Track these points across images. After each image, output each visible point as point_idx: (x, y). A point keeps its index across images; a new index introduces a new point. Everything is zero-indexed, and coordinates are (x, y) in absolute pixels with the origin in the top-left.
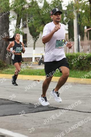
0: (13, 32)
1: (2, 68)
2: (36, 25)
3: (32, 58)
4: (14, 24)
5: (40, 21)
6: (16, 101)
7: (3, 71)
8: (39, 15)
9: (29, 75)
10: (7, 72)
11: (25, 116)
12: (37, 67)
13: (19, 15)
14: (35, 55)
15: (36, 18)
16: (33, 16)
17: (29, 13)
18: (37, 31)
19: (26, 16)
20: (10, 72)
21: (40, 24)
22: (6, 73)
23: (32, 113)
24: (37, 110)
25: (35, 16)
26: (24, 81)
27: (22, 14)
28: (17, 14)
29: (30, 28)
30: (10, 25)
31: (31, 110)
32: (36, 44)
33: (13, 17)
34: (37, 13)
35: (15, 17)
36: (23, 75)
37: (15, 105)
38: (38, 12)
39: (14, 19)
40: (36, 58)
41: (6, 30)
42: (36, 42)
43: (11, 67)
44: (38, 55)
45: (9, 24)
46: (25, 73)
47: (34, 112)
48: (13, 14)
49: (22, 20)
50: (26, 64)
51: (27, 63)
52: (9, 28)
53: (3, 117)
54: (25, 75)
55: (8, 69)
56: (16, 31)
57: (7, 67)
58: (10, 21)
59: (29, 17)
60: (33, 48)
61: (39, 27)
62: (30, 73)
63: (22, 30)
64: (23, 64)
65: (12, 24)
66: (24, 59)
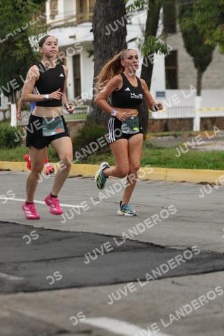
0: (139, 47)
2: (204, 26)
3: (191, 120)
4: (140, 25)
5: (215, 12)
6: (151, 242)
9: (186, 168)
11: (177, 284)
12: (205, 145)
14: (200, 110)
15: (202, 7)
18: (208, 42)
21: (214, 21)
23: (194, 277)
24: (210, 267)
26: (171, 185)
29: (185, 35)
30: (128, 27)
31: (191, 265)
32: (204, 80)
35: (143, 3)
36: (168, 169)
37: (146, 253)
39: (140, 10)
40: (202, 119)
41: (119, 40)
42: (205, 74)
44: (209, 110)
45: (127, 24)
46: (172, 163)
47: (202, 271)
49: (161, 11)
50: (175, 136)
51: (178, 133)
52: (126, 34)
53: (113, 286)
54: (173, 167)
56: (146, 43)
59: (182, 2)
60: (194, 91)
61: (212, 31)
62: (186, 163)
63: (163, 39)
64: (167, 137)
65: (135, 25)
66: (169, 124)
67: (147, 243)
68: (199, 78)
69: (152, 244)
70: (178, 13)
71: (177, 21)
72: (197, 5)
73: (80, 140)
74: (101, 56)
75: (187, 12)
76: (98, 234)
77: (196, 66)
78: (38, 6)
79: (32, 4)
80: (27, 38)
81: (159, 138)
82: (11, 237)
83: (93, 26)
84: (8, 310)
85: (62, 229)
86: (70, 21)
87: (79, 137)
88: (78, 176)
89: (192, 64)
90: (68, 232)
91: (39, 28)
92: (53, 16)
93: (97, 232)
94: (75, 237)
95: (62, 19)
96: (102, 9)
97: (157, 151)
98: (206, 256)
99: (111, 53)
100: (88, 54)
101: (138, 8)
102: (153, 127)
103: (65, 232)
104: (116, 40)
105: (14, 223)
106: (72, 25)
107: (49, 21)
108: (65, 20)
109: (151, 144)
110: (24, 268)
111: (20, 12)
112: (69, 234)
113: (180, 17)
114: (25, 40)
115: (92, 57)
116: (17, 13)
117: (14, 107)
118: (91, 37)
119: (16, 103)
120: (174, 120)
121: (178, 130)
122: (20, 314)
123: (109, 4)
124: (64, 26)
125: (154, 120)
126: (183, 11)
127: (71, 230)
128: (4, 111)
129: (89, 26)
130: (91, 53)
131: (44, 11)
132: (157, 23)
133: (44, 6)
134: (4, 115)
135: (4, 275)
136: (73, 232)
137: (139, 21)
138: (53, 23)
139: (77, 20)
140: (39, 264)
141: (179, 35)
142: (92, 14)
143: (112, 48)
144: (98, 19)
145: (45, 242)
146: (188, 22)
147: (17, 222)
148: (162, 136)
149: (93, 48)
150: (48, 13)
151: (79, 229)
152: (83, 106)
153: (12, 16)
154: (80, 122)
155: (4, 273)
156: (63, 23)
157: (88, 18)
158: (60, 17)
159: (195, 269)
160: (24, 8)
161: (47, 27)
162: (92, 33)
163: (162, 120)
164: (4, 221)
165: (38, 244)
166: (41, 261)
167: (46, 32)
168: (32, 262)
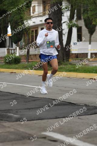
0: (67, 25)
2: (92, 17)
3: (87, 54)
4: (67, 16)
8: (95, 5)
9: (85, 73)
11: (80, 119)
12: (93, 64)
13: (73, 5)
14: (91, 50)
15: (91, 9)
16: (89, 7)
17: (84, 3)
18: (94, 23)
19: (80, 7)
20: (63, 69)
23: (87, 116)
24: (93, 112)
25: (90, 6)
26: (79, 79)
27: (76, 5)
28: (71, 5)
29: (85, 21)
30: (63, 17)
32: (92, 38)
33: (66, 8)
34: (93, 4)
35: (68, 8)
36: (78, 73)
37: (68, 106)
38: (94, 2)
39: (67, 11)
40: (92, 54)
42: (93, 36)
43: (64, 63)
44: (94, 50)
45: (62, 16)
46: (79, 71)
47: (90, 114)
48: (66, 5)
49: (76, 11)
50: (81, 60)
52: (62, 20)
53: (55, 119)
54: (79, 72)
55: (61, 66)
57: (60, 64)
58: (63, 12)
59: (84, 8)
60: (88, 43)
61: (95, 19)
62: (85, 71)
63: (76, 22)
64: (78, 60)
65: (65, 16)
66: (78, 55)
67: (69, 102)
68: (90, 37)
69: (71, 103)
70: (82, 12)
71: (82, 15)
72: (89, 9)
75: (86, 12)
76: (49, 99)
77: (89, 33)
78: (27, 9)
79: (25, 8)
80: (23, 21)
81: (74, 61)
84: (14, 129)
85: (36, 97)
86: (40, 15)
89: (87, 32)
91: (28, 17)
94: (40, 100)
95: (37, 14)
97: (73, 66)
98: (92, 108)
101: (66, 10)
102: (72, 56)
103: (37, 97)
104: (58, 22)
106: (41, 16)
107: (32, 14)
109: (71, 63)
110: (20, 112)
111: (21, 11)
112: (37, 99)
113: (83, 13)
114: (23, 22)
116: (19, 11)
117: (18, 48)
119: (19, 46)
120: (80, 54)
121: (82, 58)
122: (18, 130)
124: (38, 17)
125: (73, 54)
126: (84, 11)
127: (39, 97)
128: (14, 50)
129: (47, 16)
131: (30, 11)
132: (74, 16)
133: (30, 8)
134: (14, 51)
135: (12, 115)
136: (40, 98)
137: (67, 15)
138: (33, 15)
139: (43, 14)
140: (26, 110)
141: (83, 20)
143: (56, 26)
145: (29, 102)
146: (86, 15)
147: (18, 94)
148: (76, 60)
151: (42, 96)
153: (17, 12)
156: (37, 15)
158: (36, 13)
159: (87, 113)
160: (22, 9)
161: (31, 17)
163: (75, 54)
164: (13, 93)
165: (26, 102)
166: (27, 109)
167: (30, 19)
168: (23, 109)
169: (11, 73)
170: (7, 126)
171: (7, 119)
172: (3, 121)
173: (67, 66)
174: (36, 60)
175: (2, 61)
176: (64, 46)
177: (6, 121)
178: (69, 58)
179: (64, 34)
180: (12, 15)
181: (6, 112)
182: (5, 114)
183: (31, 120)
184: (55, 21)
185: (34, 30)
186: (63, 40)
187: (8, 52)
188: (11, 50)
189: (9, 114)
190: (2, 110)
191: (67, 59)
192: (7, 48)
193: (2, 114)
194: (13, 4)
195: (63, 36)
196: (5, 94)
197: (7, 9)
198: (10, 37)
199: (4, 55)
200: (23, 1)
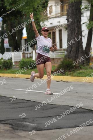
0: (86, 26)
1: (73, 69)
4: (87, 17)
6: (91, 109)
7: (75, 74)
10: (80, 74)
20: (83, 74)
22: (78, 75)
28: (90, 4)
30: (82, 18)
33: (86, 8)
35: (88, 8)
37: (89, 114)
43: (84, 68)
45: (81, 16)
48: (85, 4)
52: (81, 21)
55: (81, 71)
56: (89, 24)
57: (80, 68)
58: (82, 12)
65: (85, 17)
67: (89, 110)
69: (91, 110)
73: (62, 66)
74: (70, 30)
76: (68, 106)
78: (44, 9)
79: (41, 8)
80: (39, 22)
82: (32, 107)
83: (67, 17)
85: (53, 104)
86: (58, 15)
87: (61, 65)
88: (61, 81)
90: (56, 105)
91: (44, 18)
92: (50, 13)
93: (68, 105)
94: (59, 107)
96: (71, 10)
99: (75, 29)
100: (65, 29)
101: (86, 10)
102: (92, 60)
103: (55, 105)
104: (77, 23)
105: (33, 101)
106: (58, 17)
107: (49, 15)
108: (56, 15)
109: (92, 67)
110: (37, 120)
111: (36, 12)
112: (56, 106)
114: (39, 24)
115: (67, 31)
116: (35, 12)
117: (34, 52)
118: (66, 22)
119: (35, 50)
123: (74, 8)
124: (55, 17)
128: (30, 54)
129: (65, 17)
130: (66, 29)
133: (47, 9)
135: (28, 123)
136: (58, 105)
137: (87, 15)
139: (61, 15)
140: (43, 119)
142: (67, 12)
143: (75, 27)
144: (69, 14)
145: (46, 109)
147: (35, 101)
149: (67, 27)
150: (48, 12)
151: (60, 104)
152: (63, 51)
154: (62, 58)
155: (28, 122)
156: (54, 16)
157: (65, 14)
158: (53, 14)
160: (38, 10)
161: (48, 18)
162: (67, 20)
164: (29, 100)
165: (43, 110)
166: (44, 117)
167: (47, 20)
168: (40, 117)
169: (27, 78)
170: (23, 135)
171: (23, 129)
172: (18, 131)
173: (87, 71)
174: (54, 64)
175: (18, 66)
176: (84, 49)
177: (22, 131)
178: (89, 62)
179: (84, 36)
180: (27, 16)
181: (22, 121)
182: (20, 122)
183: (48, 129)
184: (74, 22)
185: (51, 32)
186: (82, 43)
187: (24, 56)
188: (27, 54)
189: (25, 123)
190: (17, 119)
191: (87, 63)
192: (23, 52)
193: (18, 122)
194: (28, 4)
195: (83, 38)
196: (20, 101)
197: (22, 10)
198: (25, 40)
199: (19, 60)
200: (39, 1)
